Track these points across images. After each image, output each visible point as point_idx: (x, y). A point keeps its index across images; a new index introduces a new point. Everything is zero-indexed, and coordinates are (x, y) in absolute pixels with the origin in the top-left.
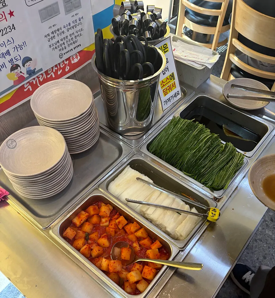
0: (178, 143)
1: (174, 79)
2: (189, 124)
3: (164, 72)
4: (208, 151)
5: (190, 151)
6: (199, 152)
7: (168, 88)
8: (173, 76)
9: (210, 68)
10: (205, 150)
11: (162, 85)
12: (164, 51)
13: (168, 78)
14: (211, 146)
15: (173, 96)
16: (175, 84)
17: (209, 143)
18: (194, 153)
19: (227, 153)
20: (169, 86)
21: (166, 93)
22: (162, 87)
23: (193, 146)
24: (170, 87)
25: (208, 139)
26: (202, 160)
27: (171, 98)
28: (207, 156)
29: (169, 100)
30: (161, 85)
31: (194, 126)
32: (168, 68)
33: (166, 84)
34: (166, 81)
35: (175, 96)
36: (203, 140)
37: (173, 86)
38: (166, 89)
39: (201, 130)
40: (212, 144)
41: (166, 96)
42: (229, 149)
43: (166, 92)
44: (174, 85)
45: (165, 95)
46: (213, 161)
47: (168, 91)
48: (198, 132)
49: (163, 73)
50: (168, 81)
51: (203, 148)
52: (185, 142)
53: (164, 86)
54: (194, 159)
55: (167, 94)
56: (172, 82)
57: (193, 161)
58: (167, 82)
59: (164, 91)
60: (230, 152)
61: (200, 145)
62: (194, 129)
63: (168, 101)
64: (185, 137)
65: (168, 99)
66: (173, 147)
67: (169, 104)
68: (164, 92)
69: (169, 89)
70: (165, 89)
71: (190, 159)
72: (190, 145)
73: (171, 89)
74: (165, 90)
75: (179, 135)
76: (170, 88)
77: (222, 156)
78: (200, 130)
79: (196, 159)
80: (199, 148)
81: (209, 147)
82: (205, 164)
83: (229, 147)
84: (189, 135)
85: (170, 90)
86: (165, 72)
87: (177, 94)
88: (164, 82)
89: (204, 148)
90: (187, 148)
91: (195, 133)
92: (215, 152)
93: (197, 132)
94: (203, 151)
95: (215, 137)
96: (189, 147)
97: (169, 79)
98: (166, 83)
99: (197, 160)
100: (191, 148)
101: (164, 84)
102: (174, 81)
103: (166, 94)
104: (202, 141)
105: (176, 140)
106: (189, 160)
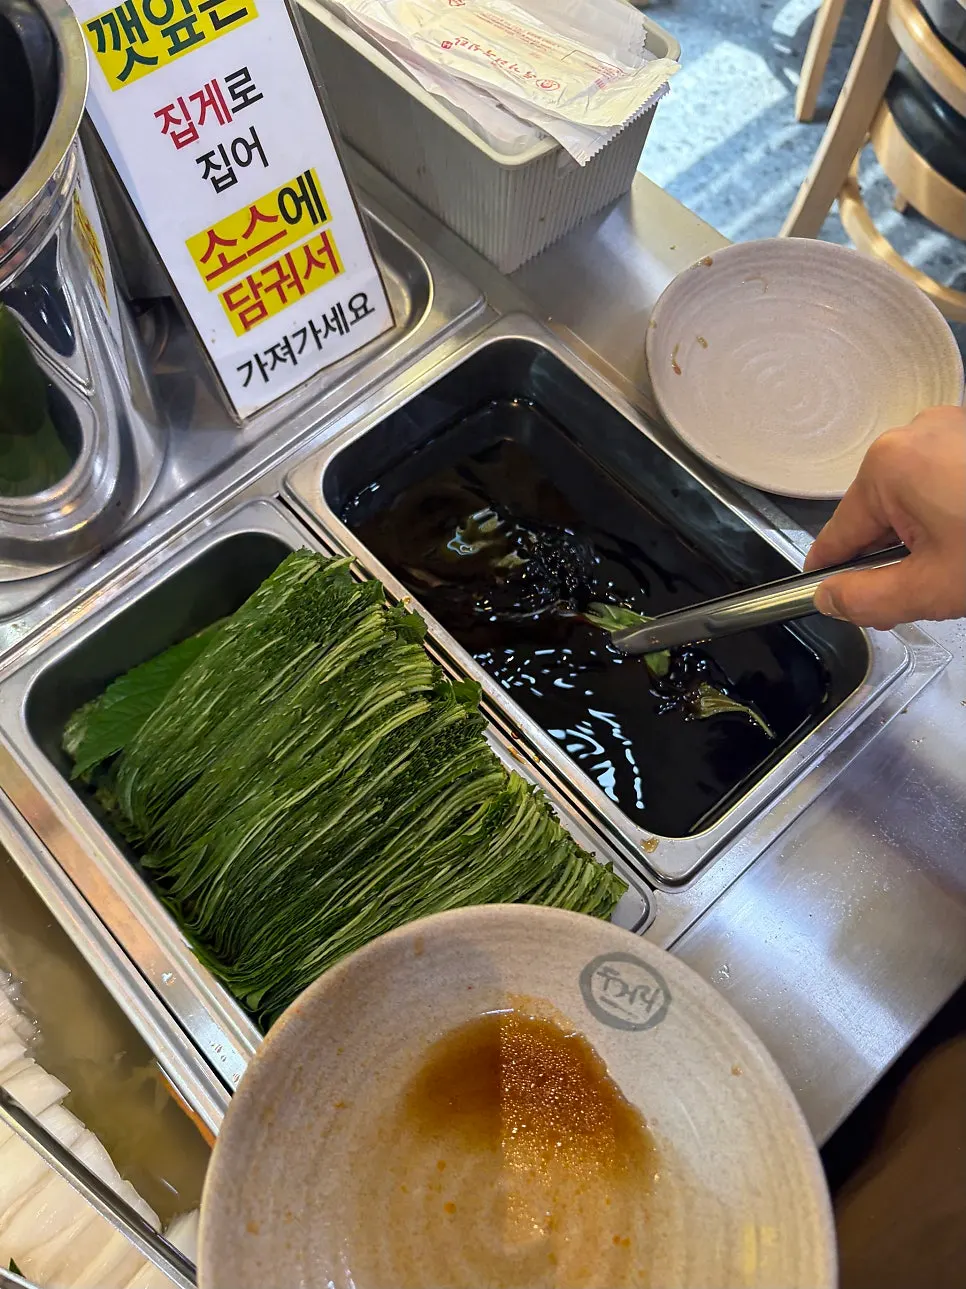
0: (222, 709)
1: (319, 214)
2: (306, 587)
3: (224, 171)
4: (383, 815)
5: (271, 793)
6: (323, 815)
7: (273, 277)
8: (305, 197)
9: (582, 158)
10: (365, 805)
11: (214, 263)
12: (213, 15)
13: (261, 210)
14: (410, 788)
15: (320, 325)
16: (327, 248)
17: (398, 766)
18: (288, 816)
19: (499, 864)
20: (277, 265)
21: (257, 312)
22: (209, 278)
23: (300, 756)
24: (286, 270)
25: (398, 730)
26: (333, 870)
27: (295, 344)
28: (376, 846)
29: (282, 352)
30: (204, 260)
31: (337, 615)
32: (257, 144)
33: (251, 252)
34: (246, 235)
35: (337, 320)
36: (374, 722)
37: (311, 261)
38: (255, 287)
39: (371, 652)
40: (418, 772)
41: (255, 328)
42: (515, 840)
43: (253, 301)
44: (324, 258)
45: (247, 325)
46: (394, 908)
47: (270, 299)
48: (354, 664)
49: (215, 182)
50: (264, 231)
51: (353, 791)
52: (261, 711)
53: (226, 265)
54: (281, 862)
55: (264, 313)
56: (305, 234)
57: (271, 871)
58: (257, 238)
59: (235, 298)
60: (516, 859)
61: (343, 761)
62: (333, 632)
63: (276, 357)
64: (270, 677)
65: (272, 350)
66: (186, 724)
67: (285, 377)
68: (232, 306)
69: (277, 285)
70: (240, 286)
71: (259, 851)
72: (285, 744)
73: (297, 282)
74: (247, 290)
75: (235, 650)
76: (289, 280)
77: (458, 881)
78: (364, 651)
79: (298, 859)
80: (331, 783)
81: (392, 795)
82: (345, 904)
83: (512, 829)
84: (295, 667)
85: (291, 293)
86: (231, 173)
87: (355, 311)
88: (233, 243)
89: (361, 793)
90: (263, 763)
91: (328, 667)
92: (433, 826)
93: (343, 666)
94: (350, 814)
95: (452, 726)
96: (278, 757)
97: (274, 219)
98: (243, 246)
99: (299, 866)
100: (286, 764)
101: (231, 254)
102: (322, 227)
103: (249, 317)
104: (363, 732)
105: (212, 685)
106: (254, 854)
